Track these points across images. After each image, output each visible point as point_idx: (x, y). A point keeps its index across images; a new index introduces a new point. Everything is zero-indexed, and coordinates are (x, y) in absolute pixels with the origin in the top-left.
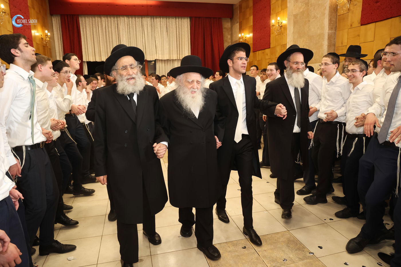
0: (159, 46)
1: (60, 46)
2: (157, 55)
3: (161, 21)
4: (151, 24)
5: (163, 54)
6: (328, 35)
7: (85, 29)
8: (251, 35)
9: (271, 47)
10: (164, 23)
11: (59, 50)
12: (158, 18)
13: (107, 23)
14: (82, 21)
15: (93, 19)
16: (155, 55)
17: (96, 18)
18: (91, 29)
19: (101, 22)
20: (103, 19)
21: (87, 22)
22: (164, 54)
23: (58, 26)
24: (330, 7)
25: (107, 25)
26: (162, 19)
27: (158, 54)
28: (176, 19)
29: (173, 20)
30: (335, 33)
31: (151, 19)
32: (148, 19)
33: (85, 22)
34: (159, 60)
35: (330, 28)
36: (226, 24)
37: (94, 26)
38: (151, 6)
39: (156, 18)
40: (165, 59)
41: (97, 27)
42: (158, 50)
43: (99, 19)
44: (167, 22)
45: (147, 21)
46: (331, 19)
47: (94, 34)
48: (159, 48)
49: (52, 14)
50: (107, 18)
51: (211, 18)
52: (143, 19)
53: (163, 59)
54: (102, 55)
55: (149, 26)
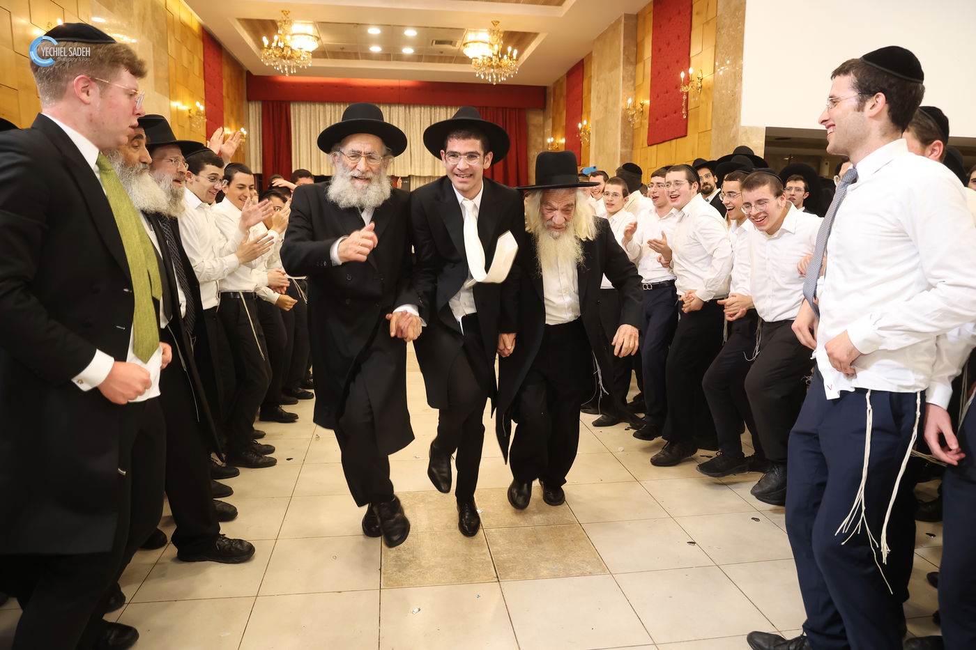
0: (416, 153)
1: (258, 148)
2: (413, 168)
3: (421, 112)
4: (405, 117)
5: (422, 167)
6: (621, 155)
7: (297, 123)
8: (563, 141)
9: (582, 163)
10: (426, 116)
11: (256, 154)
12: (417, 107)
13: (333, 114)
14: (295, 109)
15: (313, 107)
16: (410, 168)
17: (317, 106)
18: (308, 123)
19: (325, 111)
20: (328, 107)
21: (302, 111)
22: (424, 168)
23: (257, 118)
24: (622, 118)
25: (332, 118)
26: (423, 108)
27: (415, 165)
28: (447, 109)
29: (442, 110)
30: (631, 153)
31: (405, 108)
32: (400, 108)
33: (299, 111)
34: (416, 177)
35: (624, 145)
36: (535, 119)
37: (312, 118)
38: (406, 88)
39: (414, 107)
40: (426, 175)
41: (318, 120)
42: (414, 160)
43: (321, 107)
44: (431, 112)
45: (398, 112)
46: (624, 133)
47: (312, 131)
48: (416, 156)
49: (249, 100)
50: (335, 106)
51: (506, 108)
52: (393, 108)
53: (422, 175)
54: (322, 164)
55: (400, 119)
